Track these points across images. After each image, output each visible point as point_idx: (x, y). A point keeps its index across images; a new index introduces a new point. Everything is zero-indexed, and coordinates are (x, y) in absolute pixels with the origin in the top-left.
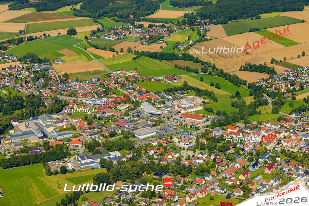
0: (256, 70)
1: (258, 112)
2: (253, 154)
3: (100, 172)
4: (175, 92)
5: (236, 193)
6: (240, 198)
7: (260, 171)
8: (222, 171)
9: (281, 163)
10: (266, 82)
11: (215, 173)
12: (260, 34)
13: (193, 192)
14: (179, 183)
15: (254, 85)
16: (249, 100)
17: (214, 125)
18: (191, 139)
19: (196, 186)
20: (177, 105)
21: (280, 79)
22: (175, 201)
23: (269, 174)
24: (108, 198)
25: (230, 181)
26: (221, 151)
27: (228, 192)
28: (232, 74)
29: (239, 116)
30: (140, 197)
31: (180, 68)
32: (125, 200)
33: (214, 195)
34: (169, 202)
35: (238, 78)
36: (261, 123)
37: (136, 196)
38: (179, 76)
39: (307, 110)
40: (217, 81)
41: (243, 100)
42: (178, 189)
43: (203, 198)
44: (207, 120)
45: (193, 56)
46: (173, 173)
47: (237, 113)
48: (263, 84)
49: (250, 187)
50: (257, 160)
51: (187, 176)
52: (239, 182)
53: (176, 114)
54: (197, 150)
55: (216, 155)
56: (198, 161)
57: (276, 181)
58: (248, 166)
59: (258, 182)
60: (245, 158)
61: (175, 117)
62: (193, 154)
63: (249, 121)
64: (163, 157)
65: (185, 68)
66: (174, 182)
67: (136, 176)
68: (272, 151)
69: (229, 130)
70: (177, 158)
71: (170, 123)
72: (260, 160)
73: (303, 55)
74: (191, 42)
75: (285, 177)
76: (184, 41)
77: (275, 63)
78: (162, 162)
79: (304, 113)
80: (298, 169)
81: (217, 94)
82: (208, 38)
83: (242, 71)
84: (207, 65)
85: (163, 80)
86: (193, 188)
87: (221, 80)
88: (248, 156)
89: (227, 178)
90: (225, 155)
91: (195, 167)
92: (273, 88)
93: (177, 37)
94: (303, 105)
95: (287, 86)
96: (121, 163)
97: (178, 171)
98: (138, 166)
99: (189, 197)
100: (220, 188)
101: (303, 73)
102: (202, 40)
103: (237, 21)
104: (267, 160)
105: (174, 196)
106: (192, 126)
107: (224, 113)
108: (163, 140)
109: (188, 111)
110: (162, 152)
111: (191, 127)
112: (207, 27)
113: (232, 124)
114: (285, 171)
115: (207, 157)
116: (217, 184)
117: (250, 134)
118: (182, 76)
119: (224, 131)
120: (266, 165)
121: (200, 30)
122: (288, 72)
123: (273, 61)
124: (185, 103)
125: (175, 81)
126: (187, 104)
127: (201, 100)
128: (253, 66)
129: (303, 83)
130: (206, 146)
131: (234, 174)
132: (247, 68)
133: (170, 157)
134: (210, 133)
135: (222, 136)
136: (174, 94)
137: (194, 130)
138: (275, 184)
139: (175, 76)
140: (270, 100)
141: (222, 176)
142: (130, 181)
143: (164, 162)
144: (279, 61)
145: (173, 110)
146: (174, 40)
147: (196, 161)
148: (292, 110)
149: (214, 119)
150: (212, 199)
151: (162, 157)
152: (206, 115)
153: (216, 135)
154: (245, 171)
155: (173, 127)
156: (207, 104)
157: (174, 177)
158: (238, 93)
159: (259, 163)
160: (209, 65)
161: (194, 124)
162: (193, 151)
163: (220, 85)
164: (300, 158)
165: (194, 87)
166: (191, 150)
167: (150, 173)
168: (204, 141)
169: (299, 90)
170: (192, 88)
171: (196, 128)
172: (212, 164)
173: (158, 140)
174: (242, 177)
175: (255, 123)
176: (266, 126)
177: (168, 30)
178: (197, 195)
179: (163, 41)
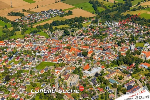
0: (15, 15)
1: (15, 34)
2: (11, 53)
5: (1, 71)
6: (3, 73)
9: (23, 56)
10: (20, 20)
15: (14, 22)
16: (11, 29)
21: (26, 18)
23: (17, 61)
28: (4, 17)
29: (6, 37)
35: (6, 19)
36: (16, 39)
41: (8, 29)
47: (5, 35)
48: (18, 21)
49: (8, 67)
52: (3, 66)
58: (8, 58)
59: (12, 65)
60: (7, 55)
63: (10, 38)
68: (20, 51)
69: (0, 43)
73: (38, 7)
75: (24, 62)
79: (36, 33)
80: (30, 58)
83: (9, 15)
92: (23, 23)
94: (35, 30)
95: (29, 22)
101: (37, 15)
104: (17, 55)
113: (2, 41)
117: (10, 44)
120: (17, 57)
122: (30, 15)
123: (24, 10)
128: (14, 13)
129: (37, 20)
131: (1, 63)
132: (11, 14)
138: (19, 65)
140: (21, 28)
144: (26, 10)
148: (30, 32)
154: (6, 61)
158: (6, 26)
159: (13, 57)
169: (34, 23)
174: (4, 64)
176: (18, 40)
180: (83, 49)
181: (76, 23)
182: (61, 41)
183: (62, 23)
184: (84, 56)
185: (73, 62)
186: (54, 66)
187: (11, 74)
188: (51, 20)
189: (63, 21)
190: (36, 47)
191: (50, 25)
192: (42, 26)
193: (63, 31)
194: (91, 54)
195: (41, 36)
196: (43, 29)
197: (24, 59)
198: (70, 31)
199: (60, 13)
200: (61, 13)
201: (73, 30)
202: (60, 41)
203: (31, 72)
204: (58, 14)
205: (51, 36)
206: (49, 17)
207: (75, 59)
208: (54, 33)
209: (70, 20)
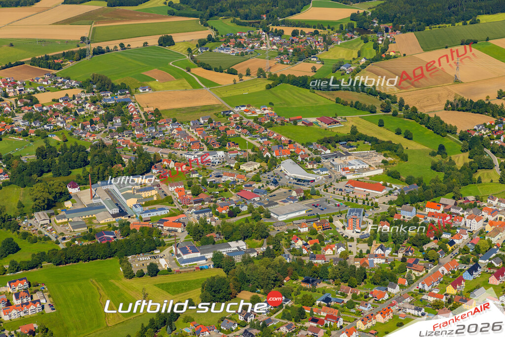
0: (473, 110)
1: (477, 179)
2: (469, 250)
3: (213, 275)
4: (337, 144)
7: (482, 280)
8: (417, 278)
10: (490, 129)
11: (405, 282)
12: (479, 49)
13: (368, 313)
14: (345, 298)
15: (469, 134)
16: (461, 160)
17: (403, 201)
18: (364, 223)
19: (374, 302)
20: (340, 166)
22: (338, 326)
23: (497, 286)
24: (227, 318)
25: (431, 296)
26: (414, 245)
27: (427, 314)
28: (432, 115)
29: (445, 186)
30: (279, 318)
31: (345, 104)
32: (255, 322)
33: (403, 319)
34: (328, 329)
35: (442, 122)
36: (482, 198)
37: (273, 317)
38: (344, 117)
40: (407, 127)
41: (450, 160)
42: (343, 307)
43: (385, 323)
44: (391, 192)
46: (334, 281)
47: (441, 182)
48: (485, 133)
50: (476, 261)
51: (358, 286)
52: (446, 298)
53: (339, 180)
54: (374, 242)
56: (377, 261)
58: (461, 270)
60: (455, 258)
61: (336, 185)
62: (368, 248)
63: (461, 195)
64: (318, 252)
65: (354, 104)
66: (337, 295)
67: (272, 284)
68: (502, 247)
69: (428, 210)
70: (340, 255)
72: (480, 261)
74: (363, 61)
76: (351, 59)
78: (315, 261)
81: (407, 148)
82: (392, 54)
83: (449, 110)
84: (390, 100)
85: (317, 123)
86: (368, 307)
87: (412, 125)
88: (461, 255)
89: (425, 291)
90: (422, 251)
91: (370, 270)
92: (502, 140)
93: (340, 52)
96: (247, 261)
97: (343, 277)
98: (276, 266)
99: (362, 320)
100: (413, 307)
102: (382, 57)
103: (439, 27)
104: (493, 262)
105: (337, 320)
106: (366, 202)
107: (419, 181)
108: (318, 224)
109: (359, 176)
110: (316, 243)
111: (364, 203)
112: (389, 37)
113: (432, 200)
115: (391, 255)
116: (408, 300)
117: (463, 216)
118: (348, 118)
119: (419, 211)
120: (492, 271)
121: (378, 40)
124: (353, 162)
125: (337, 126)
126: (357, 165)
127: (379, 158)
128: (467, 102)
130: (390, 236)
131: (437, 284)
133: (329, 252)
134: (397, 213)
135: (416, 219)
136: (335, 147)
137: (368, 208)
139: (336, 118)
140: (496, 160)
141: (418, 288)
142: (262, 291)
143: (319, 261)
145: (334, 173)
146: (335, 57)
147: (373, 261)
149: (402, 191)
150: (400, 325)
151: (316, 253)
152: (388, 184)
153: (407, 217)
154: (457, 281)
155: (334, 202)
156: (390, 164)
157: (336, 287)
158: (442, 148)
159: (479, 266)
160: (393, 99)
161: (369, 197)
162: (367, 244)
163: (412, 134)
165: (369, 135)
166: (365, 242)
167: (296, 279)
170: (366, 139)
171: (372, 204)
172: (400, 267)
173: (309, 224)
174: (450, 290)
175: (471, 198)
176: (491, 205)
177: (324, 40)
178: (375, 318)
179: (317, 58)
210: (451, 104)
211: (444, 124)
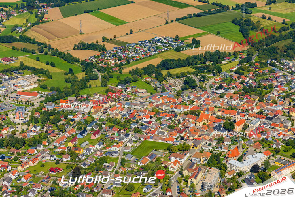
0: (89, 48)
1: (89, 86)
2: (82, 123)
4: (12, 73)
5: (65, 159)
6: (68, 163)
7: (87, 137)
8: (53, 140)
9: (105, 129)
10: (97, 58)
11: (46, 143)
12: (94, 15)
13: (25, 162)
14: (13, 155)
15: (86, 62)
16: (81, 76)
17: (48, 100)
19: (29, 156)
20: (13, 85)
21: (110, 55)
22: (8, 171)
23: (95, 140)
25: (60, 149)
26: (53, 123)
27: (57, 158)
28: (66, 53)
29: (71, 91)
31: (18, 50)
33: (44, 162)
34: (3, 173)
35: (71, 56)
36: (91, 95)
38: (17, 57)
39: (132, 82)
40: (53, 60)
41: (75, 76)
42: (11, 160)
43: (34, 166)
44: (41, 96)
45: (30, 38)
46: (7, 147)
47: (69, 88)
48: (94, 60)
49: (77, 152)
50: (85, 128)
51: (21, 148)
52: (68, 149)
53: (13, 92)
54: (31, 124)
55: (48, 127)
56: (31, 134)
57: (100, 145)
58: (77, 134)
59: (85, 148)
60: (75, 128)
61: (11, 95)
62: (28, 127)
63: (80, 94)
65: (23, 49)
66: (8, 155)
68: (99, 119)
69: (61, 104)
70: (11, 133)
71: (6, 101)
72: (87, 128)
73: (131, 33)
74: (29, 25)
75: (108, 141)
76: (22, 24)
77: (106, 41)
79: (129, 84)
80: (119, 132)
81: (52, 72)
82: (46, 20)
83: (76, 49)
84: (43, 46)
85: (1, 62)
86: (25, 158)
87: (56, 59)
88: (77, 126)
89: (57, 147)
90: (57, 126)
91: (28, 139)
92: (103, 64)
93: (16, 20)
94: (128, 77)
95: (116, 61)
97: (12, 145)
99: (21, 166)
100: (50, 155)
101: (130, 49)
102: (40, 22)
103: (73, 4)
104: (93, 127)
105: (7, 167)
106: (27, 103)
107: (57, 89)
109: (24, 89)
111: (26, 103)
112: (44, 10)
113: (64, 99)
114: (108, 136)
115: (40, 130)
116: (48, 152)
118: (19, 57)
119: (57, 105)
120: (93, 132)
121: (38, 13)
122: (117, 49)
123: (104, 39)
124: (21, 82)
125: (13, 62)
126: (23, 83)
127: (36, 78)
128: (85, 44)
129: (130, 58)
130: (40, 120)
131: (64, 143)
132: (80, 46)
133: (5, 132)
134: (44, 107)
135: (55, 110)
136: (11, 74)
137: (29, 106)
138: (99, 147)
139: (12, 58)
140: (100, 75)
141: (53, 145)
144: (109, 39)
145: (9, 89)
146: (13, 23)
147: (29, 134)
148: (119, 82)
149: (47, 95)
150: (43, 166)
152: (40, 92)
153: (49, 109)
154: (74, 139)
155: (8, 105)
156: (42, 81)
157: (8, 150)
158: (71, 70)
159: (86, 130)
160: (45, 45)
161: (29, 100)
162: (27, 126)
163: (54, 64)
164: (122, 124)
165: (30, 66)
166: (26, 124)
168: (37, 115)
169: (125, 64)
170: (28, 68)
171: (31, 104)
172: (44, 136)
174: (70, 144)
175: (85, 96)
176: (95, 98)
177: (7, 14)
178: (28, 164)
179: (2, 24)
180: (225, 115)
181: (207, 63)
182: (181, 99)
183: (179, 64)
184: (227, 130)
185: (205, 142)
186: (168, 149)
187: (84, 164)
188: (158, 57)
189: (182, 59)
190: (131, 112)
191: (157, 68)
192: (142, 69)
193: (184, 79)
194: (242, 125)
195: (139, 91)
196: (144, 76)
197: (108, 134)
198: (196, 79)
199: (176, 45)
200: (177, 43)
201: (202, 76)
202: (178, 99)
203: (123, 162)
204: (172, 46)
205: (159, 90)
206: (154, 53)
207: (210, 137)
208: (165, 83)
209: (195, 57)
210: (77, 46)
211: (72, 57)
